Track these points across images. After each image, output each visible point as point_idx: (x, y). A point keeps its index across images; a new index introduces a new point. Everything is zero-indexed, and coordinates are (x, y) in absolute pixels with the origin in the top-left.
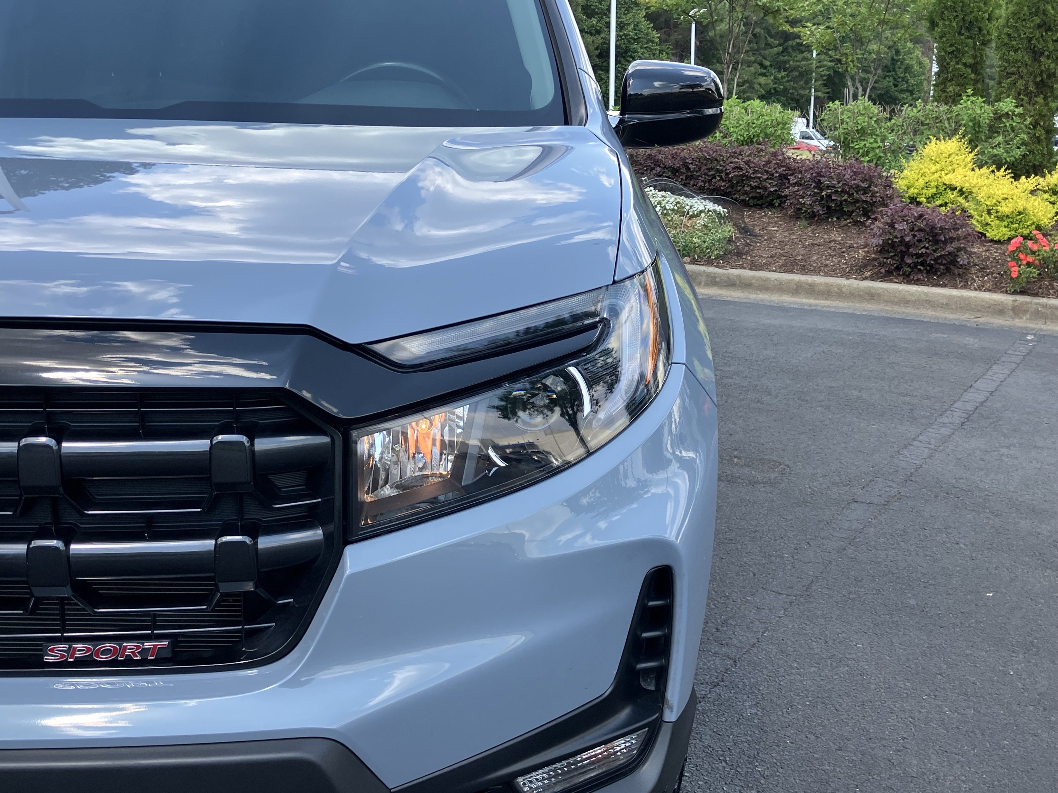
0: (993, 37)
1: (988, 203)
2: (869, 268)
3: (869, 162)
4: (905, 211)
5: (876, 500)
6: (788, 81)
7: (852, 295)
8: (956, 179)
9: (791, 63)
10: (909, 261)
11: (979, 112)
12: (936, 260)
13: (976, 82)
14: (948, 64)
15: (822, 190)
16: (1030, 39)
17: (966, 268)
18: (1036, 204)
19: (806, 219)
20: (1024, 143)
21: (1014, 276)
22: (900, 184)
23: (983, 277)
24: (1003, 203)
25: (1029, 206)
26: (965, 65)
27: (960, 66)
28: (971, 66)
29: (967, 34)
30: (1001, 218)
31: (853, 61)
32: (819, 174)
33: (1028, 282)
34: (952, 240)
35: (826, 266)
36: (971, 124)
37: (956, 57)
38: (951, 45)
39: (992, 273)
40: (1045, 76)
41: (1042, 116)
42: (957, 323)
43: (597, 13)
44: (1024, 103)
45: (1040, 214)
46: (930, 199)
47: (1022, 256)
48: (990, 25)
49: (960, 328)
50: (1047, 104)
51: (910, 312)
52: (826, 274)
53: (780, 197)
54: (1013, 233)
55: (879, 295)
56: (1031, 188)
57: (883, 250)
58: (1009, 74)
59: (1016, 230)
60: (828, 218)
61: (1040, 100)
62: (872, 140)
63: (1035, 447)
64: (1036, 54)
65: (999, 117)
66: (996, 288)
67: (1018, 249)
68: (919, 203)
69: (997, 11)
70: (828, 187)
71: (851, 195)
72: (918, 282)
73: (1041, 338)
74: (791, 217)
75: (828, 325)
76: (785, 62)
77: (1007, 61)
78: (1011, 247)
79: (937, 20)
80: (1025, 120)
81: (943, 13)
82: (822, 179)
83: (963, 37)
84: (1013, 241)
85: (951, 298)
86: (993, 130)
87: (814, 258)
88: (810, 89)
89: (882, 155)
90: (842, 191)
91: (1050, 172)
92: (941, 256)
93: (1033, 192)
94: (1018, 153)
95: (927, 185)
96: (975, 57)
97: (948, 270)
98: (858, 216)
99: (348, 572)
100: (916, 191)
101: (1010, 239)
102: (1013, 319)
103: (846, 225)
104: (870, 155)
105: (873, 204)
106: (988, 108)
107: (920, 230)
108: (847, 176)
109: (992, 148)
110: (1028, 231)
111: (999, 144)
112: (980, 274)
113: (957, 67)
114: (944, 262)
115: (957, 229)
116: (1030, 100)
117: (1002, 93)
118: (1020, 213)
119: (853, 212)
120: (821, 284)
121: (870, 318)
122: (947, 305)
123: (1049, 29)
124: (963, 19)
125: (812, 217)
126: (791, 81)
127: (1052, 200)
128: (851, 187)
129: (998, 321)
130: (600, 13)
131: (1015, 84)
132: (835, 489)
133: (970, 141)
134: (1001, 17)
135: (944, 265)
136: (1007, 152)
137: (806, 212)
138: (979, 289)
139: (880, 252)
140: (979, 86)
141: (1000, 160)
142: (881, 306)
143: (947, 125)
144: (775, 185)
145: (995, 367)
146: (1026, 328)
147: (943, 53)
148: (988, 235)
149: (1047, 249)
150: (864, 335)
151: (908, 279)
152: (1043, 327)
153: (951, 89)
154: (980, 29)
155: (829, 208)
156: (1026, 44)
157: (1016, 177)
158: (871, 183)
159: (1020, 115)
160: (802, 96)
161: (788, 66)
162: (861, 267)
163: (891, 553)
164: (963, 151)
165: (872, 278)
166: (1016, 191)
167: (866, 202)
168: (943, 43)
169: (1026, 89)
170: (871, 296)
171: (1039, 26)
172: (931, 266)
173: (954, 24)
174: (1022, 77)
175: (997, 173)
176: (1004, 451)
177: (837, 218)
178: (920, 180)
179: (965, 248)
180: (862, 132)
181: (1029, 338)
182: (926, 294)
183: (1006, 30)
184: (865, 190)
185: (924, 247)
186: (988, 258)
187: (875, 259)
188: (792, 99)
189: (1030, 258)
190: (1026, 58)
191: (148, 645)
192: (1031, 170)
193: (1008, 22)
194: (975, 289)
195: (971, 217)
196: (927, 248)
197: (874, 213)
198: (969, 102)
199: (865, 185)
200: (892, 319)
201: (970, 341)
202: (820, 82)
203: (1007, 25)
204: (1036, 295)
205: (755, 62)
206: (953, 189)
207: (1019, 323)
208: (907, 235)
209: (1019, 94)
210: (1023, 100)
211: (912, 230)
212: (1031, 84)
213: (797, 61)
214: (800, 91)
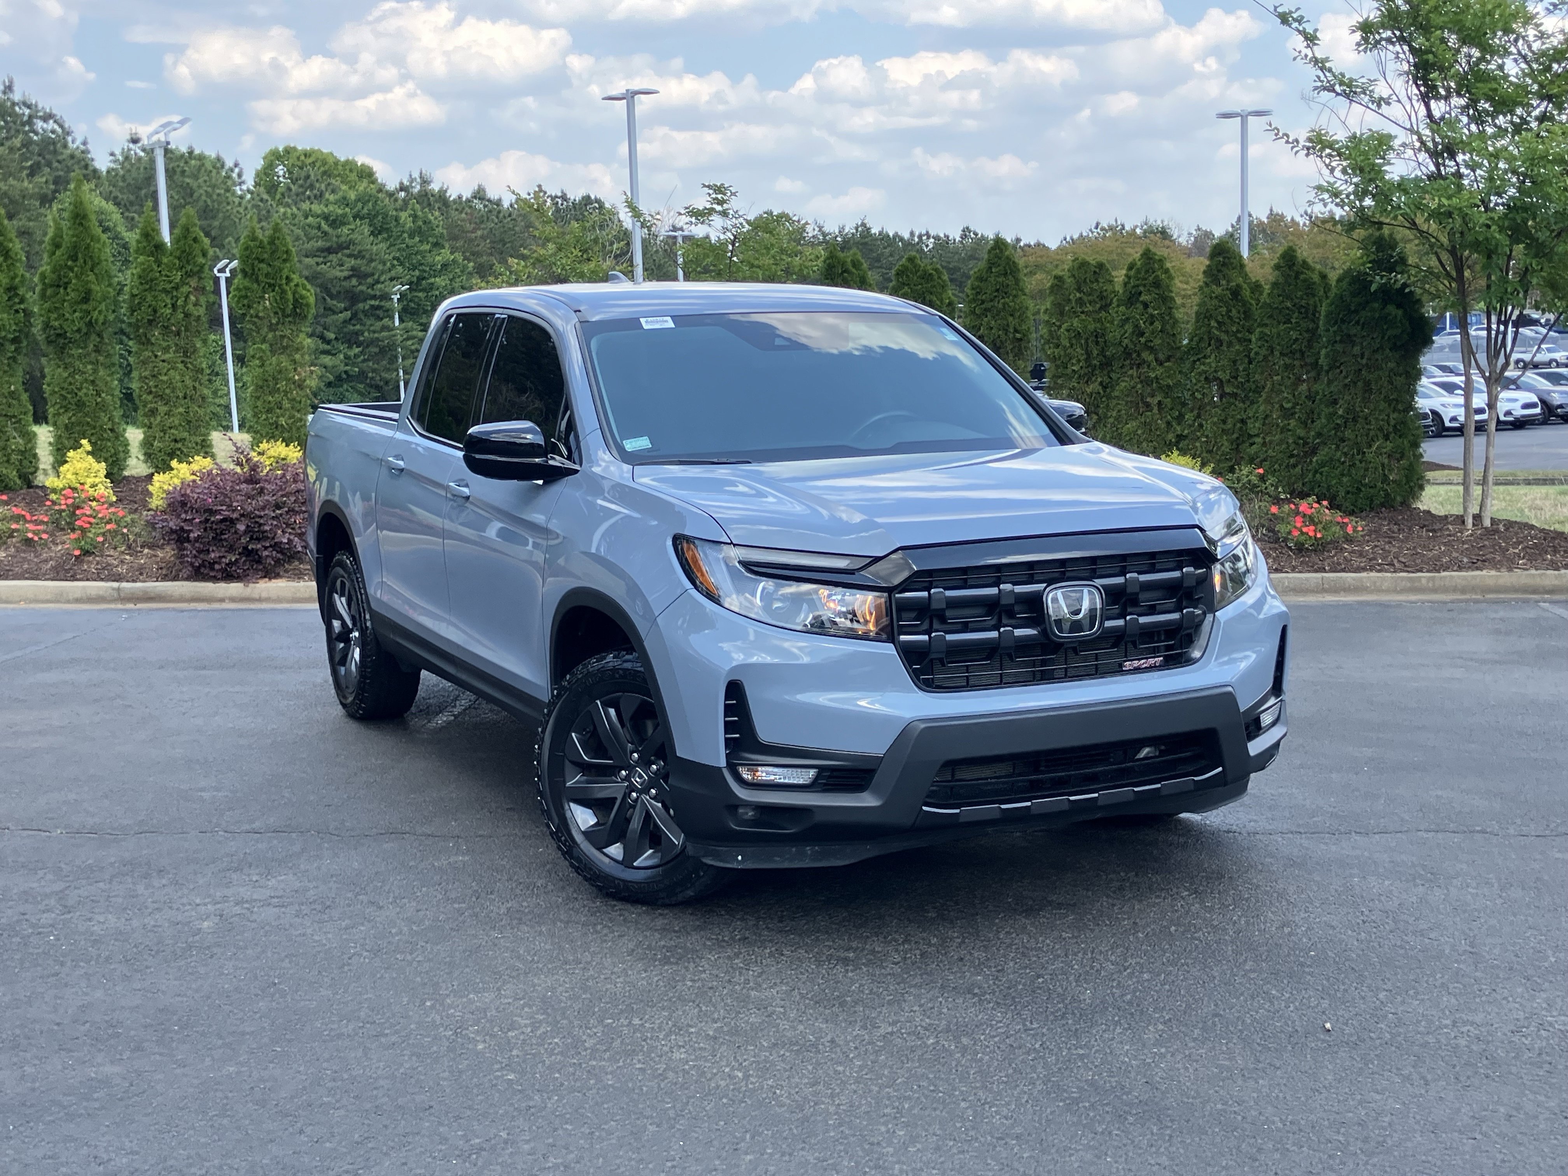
6: (364, 361)
9: (366, 334)
76: (357, 334)
88: (397, 370)
126: (369, 360)
161: (361, 338)
191: (1157, 659)
213: (374, 332)
214: (384, 375)
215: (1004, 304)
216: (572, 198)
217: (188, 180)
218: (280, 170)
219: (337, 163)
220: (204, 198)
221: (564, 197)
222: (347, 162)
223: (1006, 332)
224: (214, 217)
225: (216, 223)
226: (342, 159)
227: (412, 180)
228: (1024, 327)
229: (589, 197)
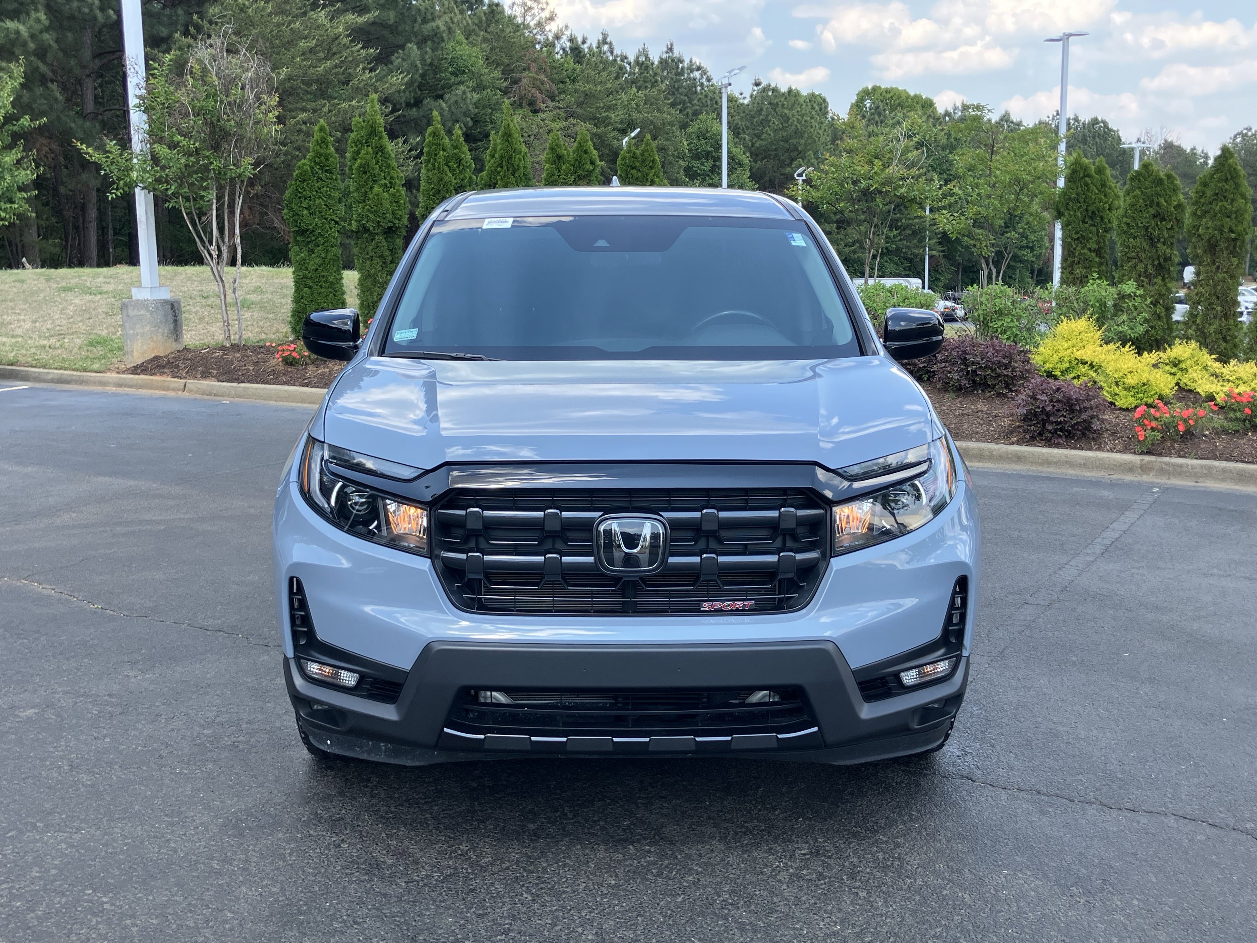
0: (1114, 226)
1: (1116, 376)
2: (1015, 434)
3: (1008, 339)
4: (1044, 385)
5: (1042, 603)
6: (900, 240)
7: (1001, 458)
8: (1087, 354)
9: (903, 221)
10: (1050, 428)
11: (1104, 294)
12: (1073, 426)
13: (1101, 264)
14: (1074, 249)
15: (967, 366)
16: (1147, 229)
17: (1099, 433)
18: (1158, 376)
19: (954, 391)
20: (1146, 321)
21: (1141, 439)
22: (1036, 359)
23: (1114, 440)
24: (1129, 376)
25: (1151, 378)
26: (1090, 250)
27: (1085, 251)
28: (1095, 251)
29: (1090, 222)
30: (1127, 389)
31: (986, 246)
32: (965, 352)
33: (1153, 444)
34: (1086, 409)
35: (977, 433)
36: (1097, 304)
37: (1081, 243)
38: (1077, 233)
39: (1122, 437)
40: (1162, 260)
41: (1161, 295)
42: (1094, 480)
43: (699, 175)
44: (1145, 284)
45: (1162, 385)
46: (1064, 372)
47: (1146, 422)
48: (1110, 214)
49: (1097, 483)
50: (1165, 285)
51: (1051, 470)
52: (978, 440)
53: (928, 372)
54: (1139, 401)
55: (1025, 457)
56: (1153, 362)
57: (1026, 418)
58: (1130, 259)
59: (1141, 399)
60: (973, 391)
61: (1159, 280)
62: (1009, 320)
63: (1158, 568)
64: (1152, 241)
65: (1122, 297)
66: (1126, 449)
67: (1143, 416)
68: (1055, 378)
69: (1117, 202)
70: (973, 363)
71: (993, 370)
72: (1058, 445)
73: (1165, 490)
74: (939, 390)
75: (986, 483)
76: (897, 220)
77: (1128, 247)
78: (1137, 415)
79: (1062, 210)
80: (1146, 300)
81: (1068, 204)
82: (968, 357)
83: (1087, 225)
84: (1138, 410)
85: (1087, 459)
86: (1118, 308)
87: (966, 426)
88: (924, 247)
89: (1018, 333)
90: (986, 367)
91: (1170, 346)
92: (1078, 423)
93: (1155, 366)
94: (1141, 329)
95: (1061, 361)
96: (1098, 243)
97: (1084, 434)
98: (1001, 388)
99: (834, 569)
100: (1051, 366)
101: (1136, 407)
102: (1141, 475)
103: (990, 397)
104: (1008, 333)
105: (1013, 378)
106: (1112, 290)
107: (1058, 401)
108: (990, 354)
109: (1118, 325)
110: (1152, 400)
111: (1124, 322)
112: (1111, 438)
113: (1083, 251)
114: (1080, 428)
115: (1091, 400)
116: (1150, 281)
117: (1124, 275)
118: (1144, 384)
119: (995, 385)
120: (974, 449)
121: (1019, 477)
122: (1085, 465)
123: (1163, 219)
124: (1087, 210)
125: (959, 390)
126: (904, 239)
127: (1173, 371)
128: (993, 363)
129: (1129, 478)
130: (703, 175)
131: (1135, 267)
132: (1011, 597)
133: (1098, 320)
134: (1119, 207)
135: (1080, 430)
136: (1132, 329)
137: (953, 385)
138: (1111, 450)
139: (1024, 420)
140: (1103, 268)
141: (1125, 336)
142: (1028, 467)
143: (1076, 305)
144: (924, 362)
145: (1127, 513)
146: (1152, 483)
147: (1069, 240)
148: (1117, 404)
149: (1168, 415)
150: (1016, 490)
151: (1049, 443)
152: (1168, 482)
153: (1078, 271)
154: (1102, 218)
155: (974, 381)
156: (1143, 232)
157: (1140, 354)
158: (1011, 359)
159: (1140, 296)
160: (916, 256)
161: (900, 224)
162: (1007, 433)
163: (1056, 633)
164: (1092, 329)
165: (1018, 443)
166: (1140, 365)
167: (1007, 376)
168: (1069, 230)
169: (1146, 271)
170: (1019, 458)
171: (1154, 216)
172: (1069, 432)
173: (1079, 214)
174: (1141, 261)
175: (1123, 350)
176: (1135, 571)
177: (982, 391)
178: (1055, 356)
179: (1097, 416)
180: (1000, 313)
181: (1155, 490)
182: (1066, 456)
183: (1125, 220)
184: (1006, 367)
185: (1063, 415)
186: (1118, 424)
187: (1019, 427)
188: (906, 259)
189: (1154, 424)
190: (1144, 244)
191: (746, 602)
192: (1154, 344)
193: (1126, 212)
194: (1108, 451)
195: (1101, 388)
196: (1065, 417)
197: (1015, 385)
198: (1095, 286)
199: (1006, 361)
200: (1039, 477)
201: (1105, 493)
202: (934, 241)
203: (1125, 215)
204: (1160, 455)
205: (865, 221)
206: (1084, 363)
207: (1146, 478)
208: (1048, 405)
209: (1140, 276)
210: (1143, 281)
211: (1051, 401)
212: (1149, 267)
213: (910, 219)
214: (913, 250)
215: (1221, 207)
216: (1083, 120)
217: (786, 111)
218: (868, 104)
219: (908, 97)
220: (796, 123)
221: (1076, 119)
222: (916, 96)
223: (1221, 232)
224: (802, 137)
225: (802, 141)
226: (912, 94)
227: (955, 108)
228: (1240, 228)
229: (1096, 119)
